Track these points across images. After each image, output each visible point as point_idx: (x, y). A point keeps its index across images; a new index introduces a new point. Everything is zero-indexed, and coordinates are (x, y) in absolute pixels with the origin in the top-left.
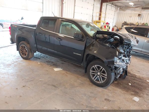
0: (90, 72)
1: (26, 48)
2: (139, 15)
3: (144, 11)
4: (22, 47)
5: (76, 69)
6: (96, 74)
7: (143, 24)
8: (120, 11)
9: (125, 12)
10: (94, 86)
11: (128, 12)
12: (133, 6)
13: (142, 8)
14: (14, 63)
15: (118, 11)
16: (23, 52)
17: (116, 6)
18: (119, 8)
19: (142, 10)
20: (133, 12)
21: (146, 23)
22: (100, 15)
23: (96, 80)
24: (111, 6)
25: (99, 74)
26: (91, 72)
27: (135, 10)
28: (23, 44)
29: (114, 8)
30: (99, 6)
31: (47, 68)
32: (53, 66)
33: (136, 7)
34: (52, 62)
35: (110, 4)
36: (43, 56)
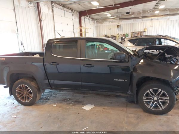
0: (143, 99)
1: (29, 88)
2: (118, 26)
3: (121, 21)
4: (20, 88)
5: (109, 100)
6: (152, 99)
7: (123, 35)
8: (97, 24)
9: (103, 25)
10: (153, 116)
11: (106, 24)
12: (110, 18)
13: (120, 19)
14: (17, 116)
15: (96, 24)
16: (22, 95)
17: (93, 19)
18: (95, 21)
19: (120, 21)
20: (111, 24)
21: (127, 34)
22: (81, 30)
23: (154, 108)
24: (89, 19)
25: (156, 99)
26: (145, 99)
27: (112, 22)
28: (22, 83)
29: (91, 22)
30: (78, 20)
31: (73, 109)
32: (77, 104)
33: (113, 18)
34: (70, 99)
35: (88, 18)
36: (48, 94)
